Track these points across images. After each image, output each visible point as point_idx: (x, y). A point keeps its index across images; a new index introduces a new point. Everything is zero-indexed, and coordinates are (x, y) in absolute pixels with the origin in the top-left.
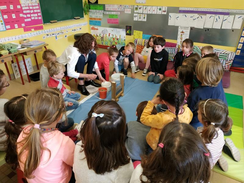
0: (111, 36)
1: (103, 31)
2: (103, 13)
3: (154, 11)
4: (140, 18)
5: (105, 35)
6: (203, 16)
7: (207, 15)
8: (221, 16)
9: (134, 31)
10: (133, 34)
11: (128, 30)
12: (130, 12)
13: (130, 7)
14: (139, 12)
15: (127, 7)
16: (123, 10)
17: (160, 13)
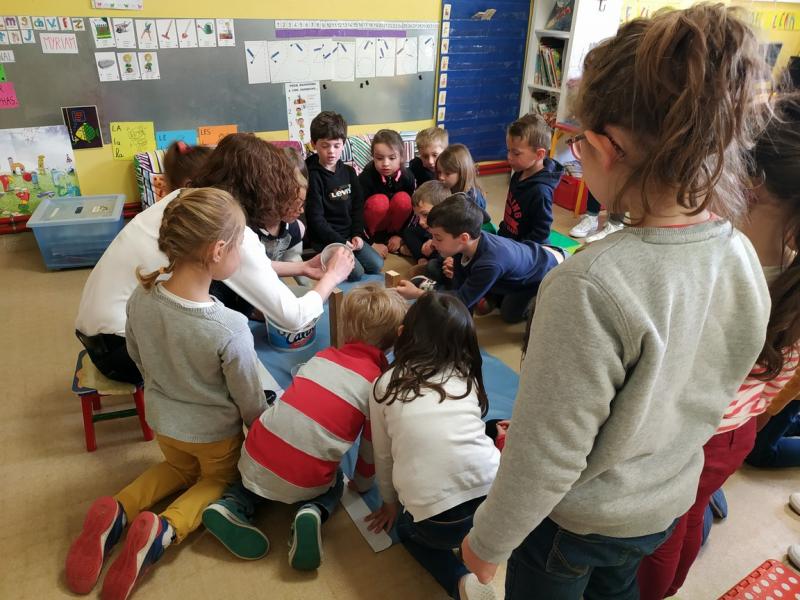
3: (184, 36)
4: (129, 70)
6: (347, 45)
7: (357, 39)
8: (391, 41)
9: (112, 124)
10: (109, 141)
11: (80, 125)
12: (73, 49)
13: (69, 28)
14: (120, 46)
15: (50, 28)
16: (33, 40)
17: (212, 44)
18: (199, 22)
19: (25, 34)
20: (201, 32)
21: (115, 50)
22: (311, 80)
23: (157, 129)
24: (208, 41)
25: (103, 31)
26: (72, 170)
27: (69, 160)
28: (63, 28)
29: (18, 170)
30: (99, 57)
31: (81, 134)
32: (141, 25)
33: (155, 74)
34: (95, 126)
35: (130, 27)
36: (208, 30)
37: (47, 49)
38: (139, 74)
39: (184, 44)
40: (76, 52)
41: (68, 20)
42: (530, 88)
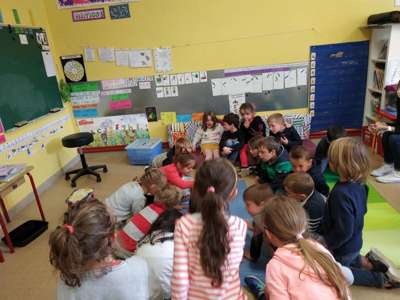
0: (120, 128)
1: (103, 123)
2: (100, 95)
3: (187, 79)
4: (167, 93)
5: (108, 130)
6: (258, 76)
7: (263, 74)
8: (281, 73)
9: (161, 113)
10: (160, 119)
11: (150, 113)
12: (149, 87)
13: (148, 80)
14: (165, 85)
15: (142, 81)
16: (137, 85)
17: (198, 82)
18: (193, 74)
19: (135, 83)
20: (194, 77)
21: (163, 86)
22: (240, 93)
23: (177, 114)
24: (196, 81)
25: (159, 80)
26: (147, 130)
27: (146, 126)
28: (146, 80)
29: (131, 129)
30: (157, 89)
31: (151, 116)
32: (172, 77)
33: (177, 94)
34: (156, 114)
35: (168, 78)
36: (197, 76)
37: (140, 88)
38: (171, 94)
39: (187, 83)
40: (150, 88)
41: (148, 77)
42: (370, 90)
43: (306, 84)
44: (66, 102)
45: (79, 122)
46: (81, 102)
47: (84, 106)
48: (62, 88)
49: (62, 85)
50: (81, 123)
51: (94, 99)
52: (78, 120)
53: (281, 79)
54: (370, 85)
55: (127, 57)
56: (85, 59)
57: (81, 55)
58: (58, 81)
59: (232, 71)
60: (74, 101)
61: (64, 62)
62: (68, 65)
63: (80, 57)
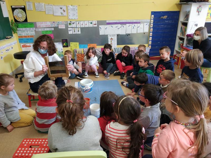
2: (35, 31)
3: (86, 24)
6: (124, 26)
7: (127, 24)
8: (136, 25)
9: (70, 43)
10: (70, 46)
11: (64, 42)
13: (64, 23)
15: (60, 24)
16: (57, 26)
17: (92, 26)
18: (89, 21)
20: (90, 24)
21: (72, 28)
22: (114, 34)
23: (79, 44)
24: (91, 25)
25: (70, 24)
26: (62, 52)
27: (62, 49)
28: (63, 23)
30: (69, 29)
31: (64, 44)
32: (77, 22)
33: (80, 33)
34: (67, 43)
35: (75, 23)
36: (91, 23)
37: (59, 28)
38: (77, 32)
39: (86, 26)
40: (64, 28)
42: (178, 37)
43: (148, 31)
44: (14, 33)
45: (22, 46)
46: (23, 34)
47: (25, 37)
48: (12, 25)
49: (12, 23)
50: (23, 46)
51: (31, 33)
52: (22, 45)
53: (136, 28)
54: (179, 34)
55: (52, 9)
56: (27, 8)
57: (24, 6)
58: (10, 21)
59: (111, 22)
60: (19, 33)
61: (13, 9)
62: (16, 11)
63: (24, 7)
